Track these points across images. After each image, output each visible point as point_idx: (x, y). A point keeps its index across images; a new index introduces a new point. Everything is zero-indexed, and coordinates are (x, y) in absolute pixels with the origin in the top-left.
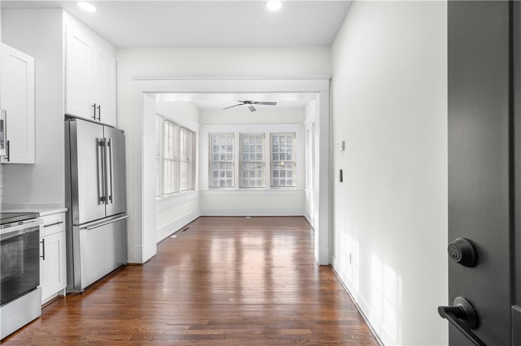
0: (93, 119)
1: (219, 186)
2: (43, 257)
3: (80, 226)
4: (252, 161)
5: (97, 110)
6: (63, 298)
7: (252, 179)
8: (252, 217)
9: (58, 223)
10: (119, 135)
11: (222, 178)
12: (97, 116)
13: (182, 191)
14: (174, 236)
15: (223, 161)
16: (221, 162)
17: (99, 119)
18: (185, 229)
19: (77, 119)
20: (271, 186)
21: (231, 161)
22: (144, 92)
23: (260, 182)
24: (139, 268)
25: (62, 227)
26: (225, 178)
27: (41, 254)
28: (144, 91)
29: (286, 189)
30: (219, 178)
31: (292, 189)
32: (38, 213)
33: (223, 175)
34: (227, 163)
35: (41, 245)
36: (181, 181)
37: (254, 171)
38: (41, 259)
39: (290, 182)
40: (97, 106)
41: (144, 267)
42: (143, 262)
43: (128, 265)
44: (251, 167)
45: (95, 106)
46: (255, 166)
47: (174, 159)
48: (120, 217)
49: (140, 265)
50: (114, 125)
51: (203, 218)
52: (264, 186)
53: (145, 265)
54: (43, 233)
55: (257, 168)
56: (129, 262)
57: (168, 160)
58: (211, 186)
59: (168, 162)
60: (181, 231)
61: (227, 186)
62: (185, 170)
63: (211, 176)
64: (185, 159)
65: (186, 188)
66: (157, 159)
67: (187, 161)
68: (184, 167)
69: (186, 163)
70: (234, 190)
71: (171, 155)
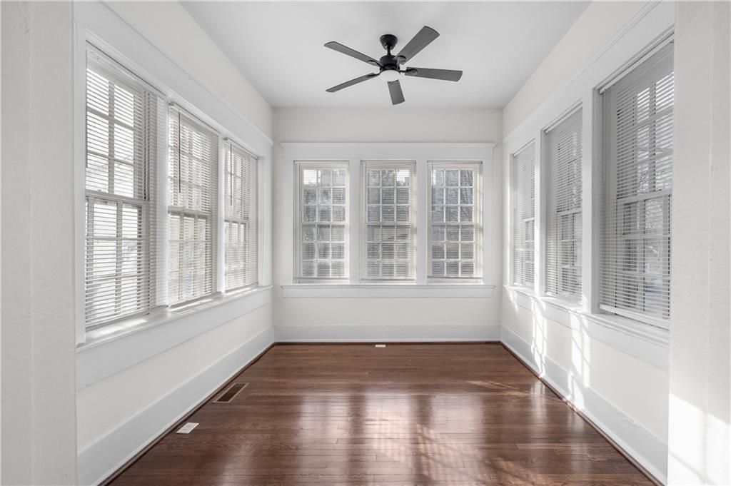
1: (315, 276)
4: (388, 223)
7: (387, 261)
8: (387, 344)
11: (322, 260)
13: (227, 291)
15: (325, 223)
16: (321, 226)
18: (228, 392)
20: (428, 277)
21: (341, 223)
23: (404, 269)
26: (329, 260)
29: (458, 283)
30: (317, 260)
31: (471, 283)
33: (324, 252)
34: (333, 226)
37: (392, 245)
39: (468, 268)
44: (386, 236)
46: (395, 233)
52: (415, 278)
55: (398, 237)
57: (183, 214)
58: (298, 276)
59: (182, 219)
60: (215, 401)
61: (333, 277)
62: (239, 241)
63: (300, 256)
64: (239, 217)
65: (242, 284)
66: (139, 208)
67: (245, 221)
68: (235, 234)
69: (242, 226)
70: (349, 286)
71: (194, 204)
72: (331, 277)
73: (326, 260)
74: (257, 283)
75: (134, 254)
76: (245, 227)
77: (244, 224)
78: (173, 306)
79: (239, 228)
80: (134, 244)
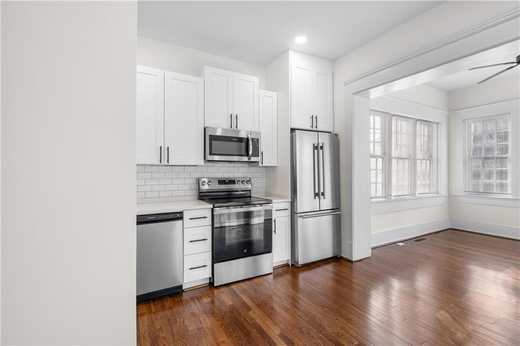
0: (311, 129)
1: (482, 191)
2: (275, 231)
3: (298, 215)
5: (315, 120)
6: (289, 266)
9: (285, 209)
10: (335, 139)
11: (487, 181)
12: (315, 125)
13: (419, 194)
14: (401, 244)
15: (489, 156)
16: (486, 158)
17: (316, 127)
18: (419, 239)
19: (296, 131)
21: (505, 156)
22: (354, 94)
24: (348, 264)
25: (288, 213)
26: (494, 181)
27: (273, 230)
28: (354, 92)
30: (483, 180)
32: (272, 200)
33: (489, 175)
34: (497, 158)
35: (273, 223)
36: (418, 183)
38: (273, 233)
40: (314, 117)
41: (354, 264)
42: (353, 260)
43: (342, 258)
45: (312, 117)
47: (408, 157)
48: (335, 212)
49: (351, 262)
50: (331, 130)
51: (453, 231)
53: (356, 263)
54: (275, 215)
56: (342, 255)
57: (399, 158)
58: (467, 190)
59: (398, 161)
60: (413, 240)
61: (497, 192)
62: (426, 169)
63: (469, 177)
64: (426, 157)
65: (428, 192)
66: (383, 158)
67: (430, 158)
68: (424, 166)
69: (428, 161)
70: (511, 199)
71: (403, 154)
72: (495, 192)
73: (491, 181)
74: (438, 192)
75: (381, 175)
76: (430, 162)
77: (430, 160)
78: (395, 196)
79: (426, 162)
80: (381, 171)
